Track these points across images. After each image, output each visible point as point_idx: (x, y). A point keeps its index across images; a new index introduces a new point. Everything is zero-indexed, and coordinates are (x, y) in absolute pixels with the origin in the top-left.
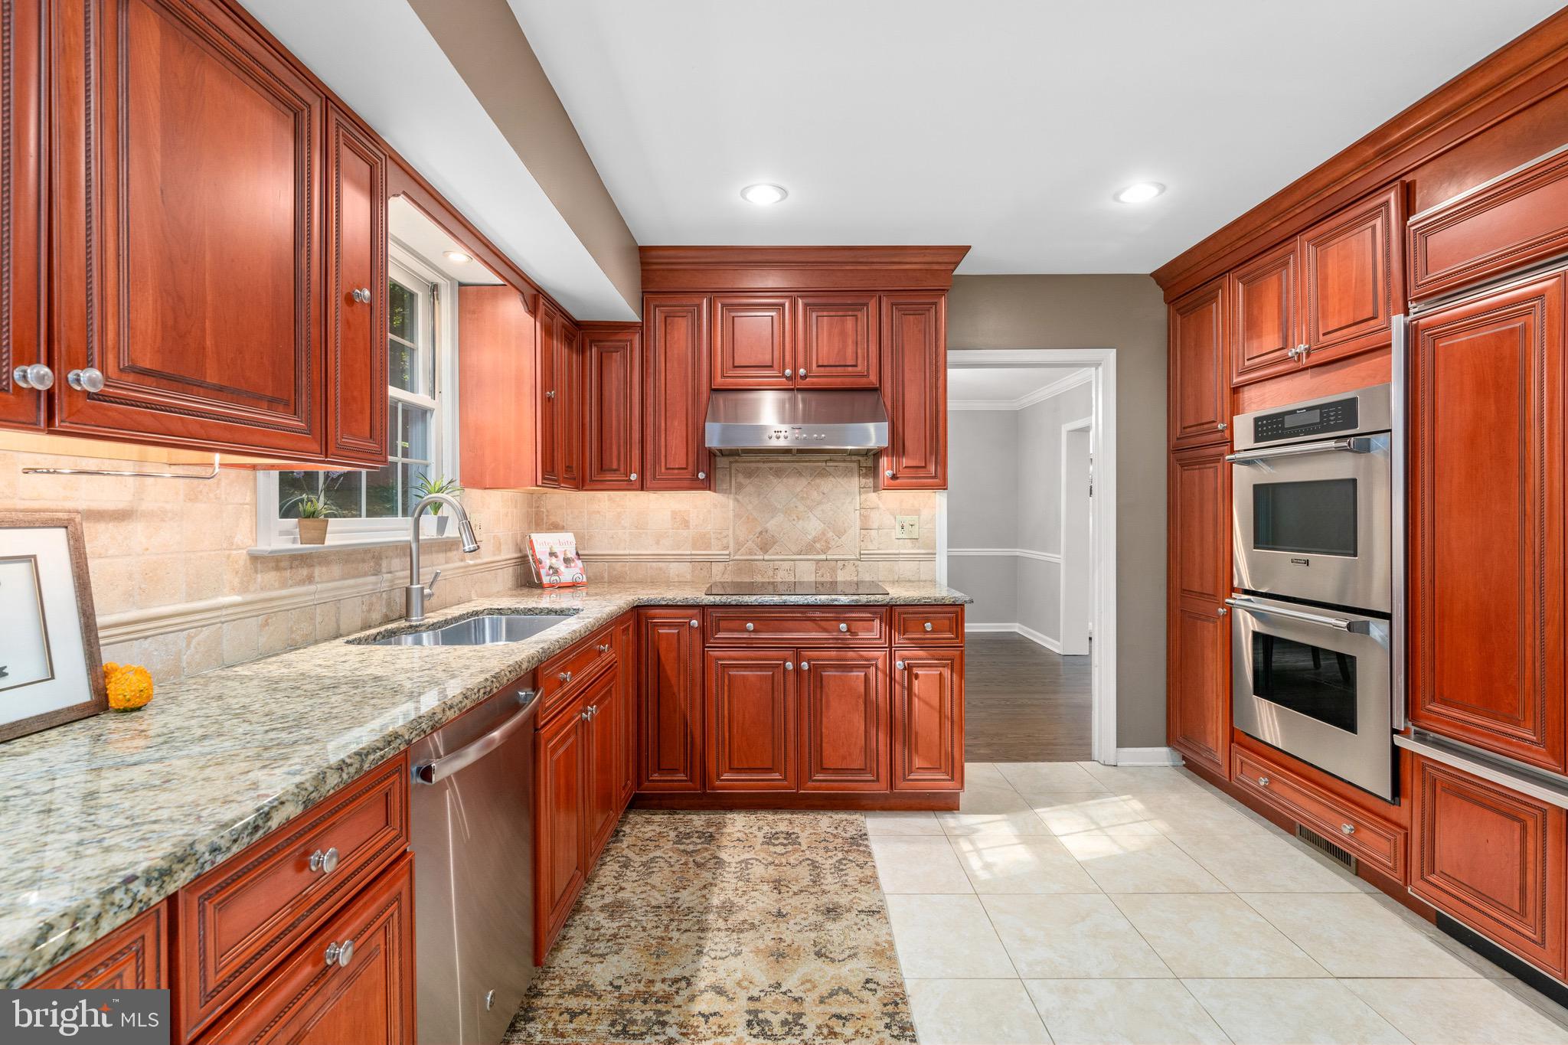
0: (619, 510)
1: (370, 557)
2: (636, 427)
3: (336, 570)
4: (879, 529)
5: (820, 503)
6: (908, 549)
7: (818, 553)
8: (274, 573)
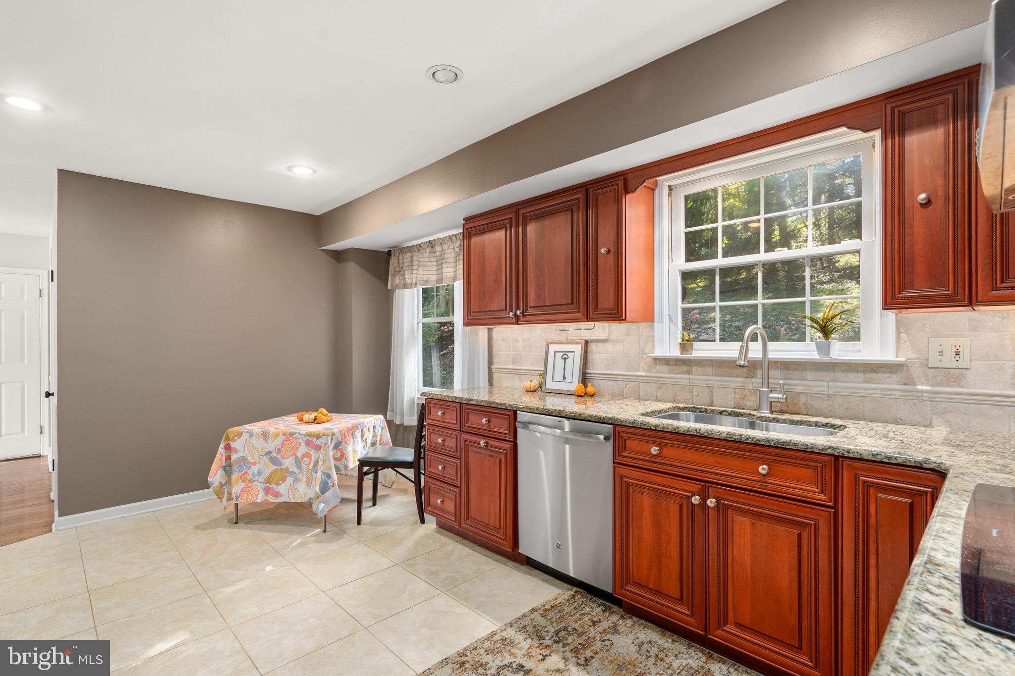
8: (666, 366)
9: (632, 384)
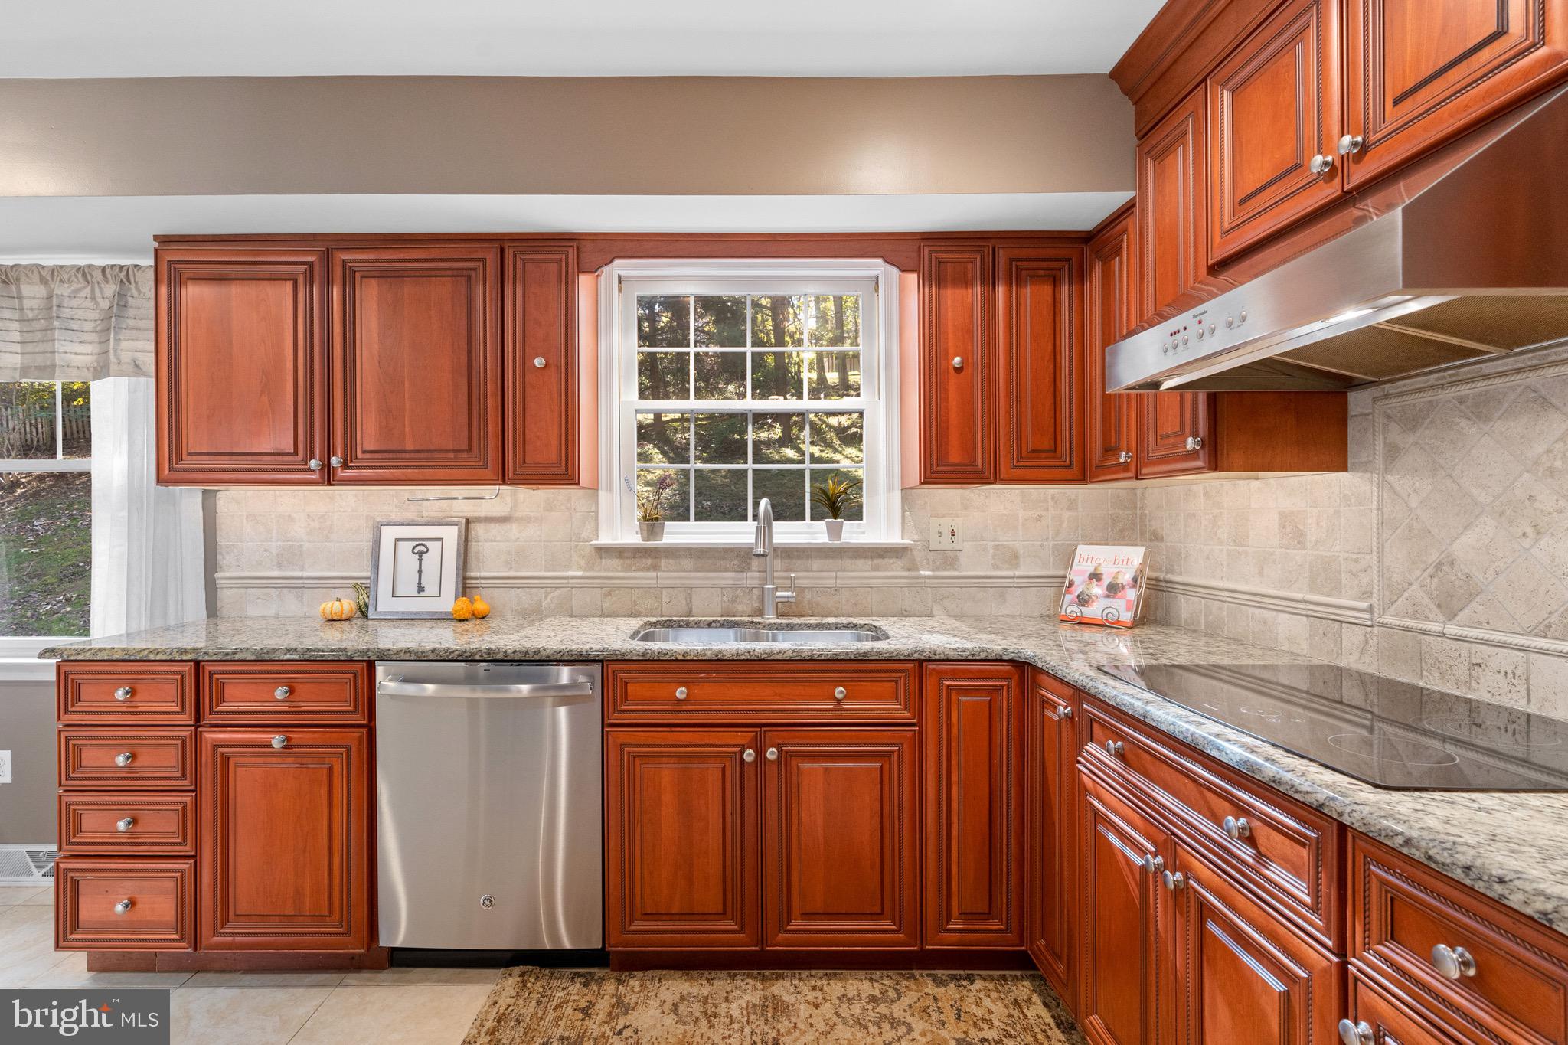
1: (734, 556)
8: (618, 560)
9: (558, 592)
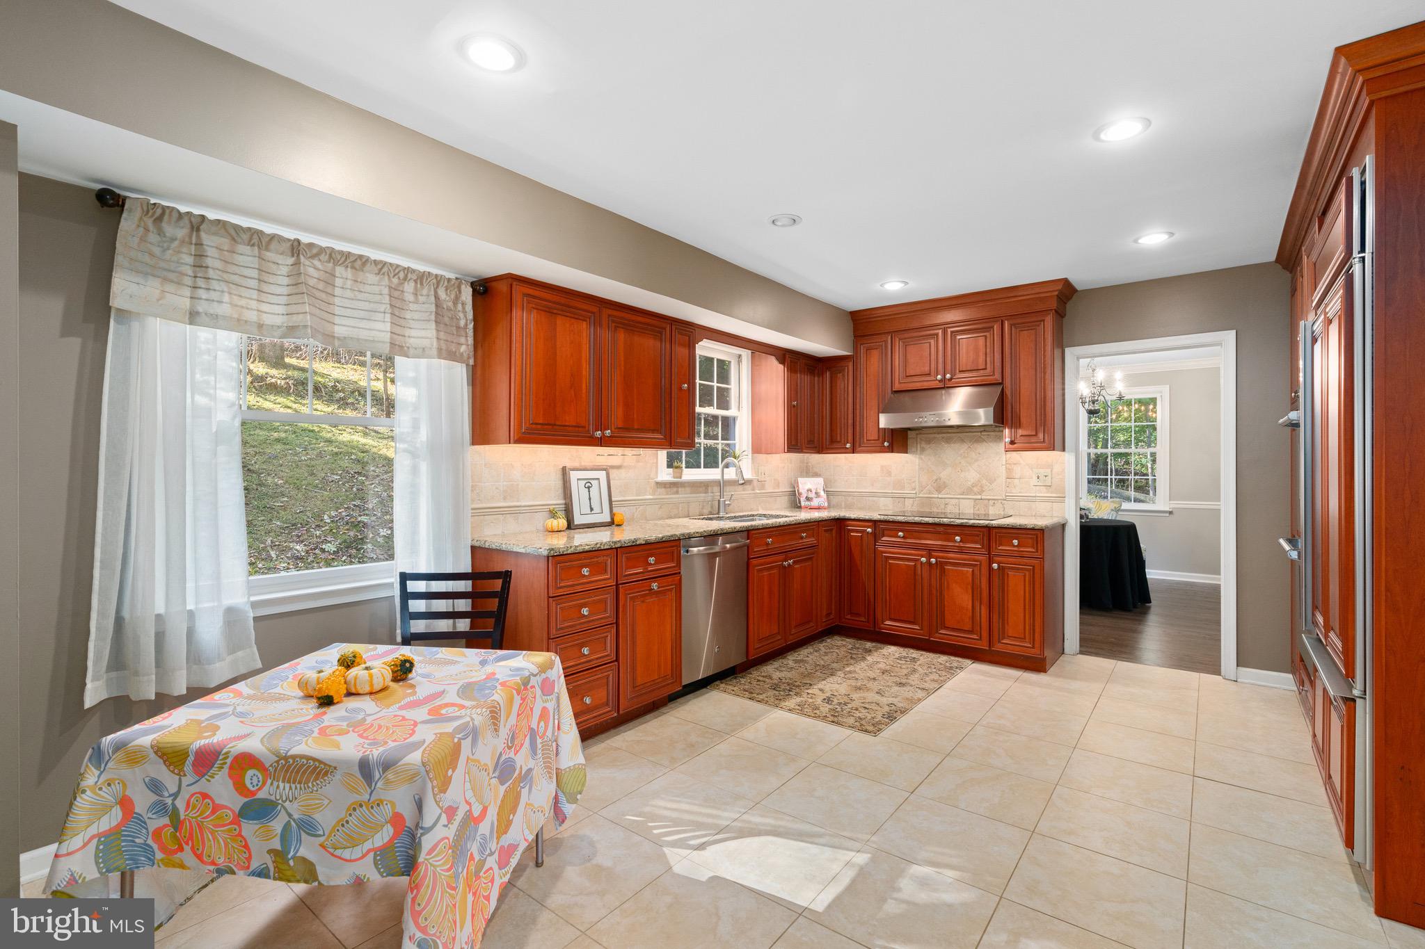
0: (850, 465)
1: (704, 486)
2: (850, 416)
3: (688, 489)
4: (1020, 478)
5: (976, 460)
6: (1044, 493)
7: (975, 494)
9: (641, 508)
